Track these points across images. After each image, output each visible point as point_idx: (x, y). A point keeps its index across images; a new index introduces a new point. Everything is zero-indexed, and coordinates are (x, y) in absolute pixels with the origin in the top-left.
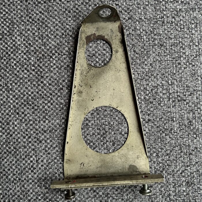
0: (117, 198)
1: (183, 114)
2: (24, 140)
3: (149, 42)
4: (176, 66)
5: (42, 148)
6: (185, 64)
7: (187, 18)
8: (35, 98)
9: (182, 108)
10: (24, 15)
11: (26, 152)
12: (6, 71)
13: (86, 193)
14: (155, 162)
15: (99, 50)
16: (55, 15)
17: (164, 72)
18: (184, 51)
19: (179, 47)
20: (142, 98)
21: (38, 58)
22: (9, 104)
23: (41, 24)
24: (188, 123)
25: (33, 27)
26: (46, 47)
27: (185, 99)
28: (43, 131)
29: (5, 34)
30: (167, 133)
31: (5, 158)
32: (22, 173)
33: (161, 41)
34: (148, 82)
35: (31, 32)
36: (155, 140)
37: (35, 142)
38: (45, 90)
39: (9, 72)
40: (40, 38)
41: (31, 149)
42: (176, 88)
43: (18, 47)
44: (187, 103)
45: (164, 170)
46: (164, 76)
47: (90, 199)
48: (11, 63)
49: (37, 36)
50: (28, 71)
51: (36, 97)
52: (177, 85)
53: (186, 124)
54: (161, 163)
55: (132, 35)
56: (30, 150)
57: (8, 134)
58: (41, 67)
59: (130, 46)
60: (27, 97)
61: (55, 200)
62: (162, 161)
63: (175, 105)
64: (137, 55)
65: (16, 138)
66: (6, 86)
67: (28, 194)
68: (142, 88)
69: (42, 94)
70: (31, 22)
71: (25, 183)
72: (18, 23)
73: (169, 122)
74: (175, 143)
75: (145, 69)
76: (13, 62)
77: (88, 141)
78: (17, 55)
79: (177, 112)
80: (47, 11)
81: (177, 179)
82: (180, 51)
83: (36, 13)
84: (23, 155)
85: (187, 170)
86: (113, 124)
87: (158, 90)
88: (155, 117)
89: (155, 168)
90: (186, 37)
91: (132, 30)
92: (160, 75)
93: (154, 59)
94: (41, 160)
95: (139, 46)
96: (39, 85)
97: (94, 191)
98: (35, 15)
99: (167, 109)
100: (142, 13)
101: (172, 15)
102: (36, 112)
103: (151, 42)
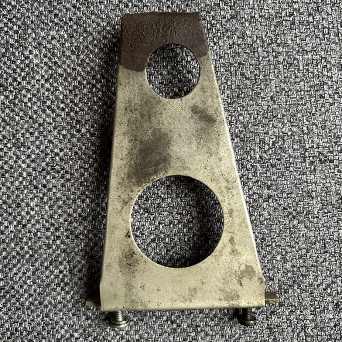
0: (214, 333)
1: (329, 185)
2: (48, 234)
3: (268, 59)
4: (316, 101)
5: (80, 248)
6: (332, 98)
7: (334, 15)
8: (65, 158)
9: (327, 175)
10: (45, 11)
11: (52, 256)
12: (14, 111)
13: (159, 325)
14: (280, 270)
15: (180, 73)
16: (101, 11)
17: (295, 110)
18: (329, 74)
19: (321, 67)
20: (258, 157)
21: (71, 88)
22: (20, 171)
23: (75, 27)
24: (337, 201)
25: (61, 33)
26: (85, 68)
27: (331, 158)
28: (81, 218)
29: (11, 45)
30: (301, 218)
31: (15, 266)
32: (45, 293)
33: (289, 56)
34: (267, 129)
35: (58, 41)
36: (281, 231)
37: (68, 237)
38: (84, 145)
39: (19, 113)
40: (73, 53)
41: (60, 250)
42: (316, 139)
43: (34, 68)
44: (336, 166)
45: (295, 284)
46: (295, 117)
47: (165, 335)
48: (23, 97)
49: (68, 49)
50: (53, 111)
51: (68, 158)
52: (318, 135)
53: (335, 203)
54: (289, 272)
55: (238, 45)
56: (58, 251)
57: (19, 223)
58: (76, 105)
59: (235, 65)
60: (52, 157)
61: (104, 339)
62: (291, 269)
63: (314, 170)
64: (247, 81)
65: (33, 230)
66: (13, 138)
67: (55, 330)
68: (256, 140)
69: (79, 152)
70: (57, 24)
71: (50, 311)
72: (33, 26)
73: (304, 199)
74: (314, 237)
75: (262, 106)
76: (25, 96)
77: (162, 235)
78: (33, 82)
79: (318, 181)
80: (86, 3)
81: (317, 299)
82: (322, 73)
83: (67, 8)
84: (46, 260)
85: (335, 283)
86: (206, 205)
87: (284, 143)
88: (279, 192)
89: (279, 281)
90: (333, 50)
91: (238, 37)
92: (288, 117)
93: (278, 88)
94: (77, 268)
95: (250, 65)
96: (73, 136)
97: (173, 322)
98: (64, 11)
99: (301, 176)
100: (256, 7)
101: (307, 10)
102: (68, 184)
103: (272, 58)
